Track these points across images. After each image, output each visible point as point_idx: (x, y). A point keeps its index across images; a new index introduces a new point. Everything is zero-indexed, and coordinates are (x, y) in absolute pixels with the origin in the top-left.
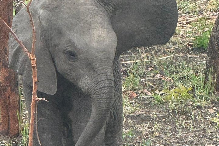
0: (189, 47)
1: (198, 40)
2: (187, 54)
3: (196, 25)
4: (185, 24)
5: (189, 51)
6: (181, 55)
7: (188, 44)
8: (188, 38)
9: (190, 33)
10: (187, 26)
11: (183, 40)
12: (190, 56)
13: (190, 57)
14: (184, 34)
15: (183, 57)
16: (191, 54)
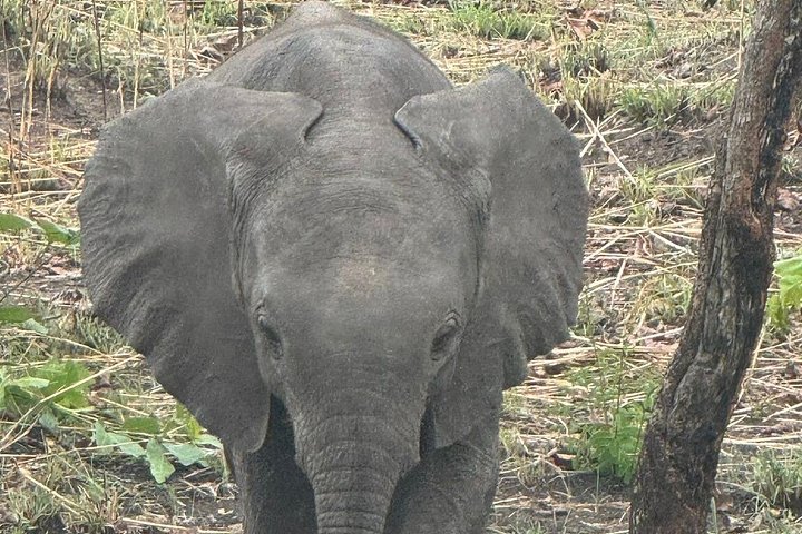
0: (559, 470)
1: (597, 441)
2: (549, 499)
3: (589, 381)
4: (541, 372)
5: (555, 485)
6: (525, 504)
7: (554, 456)
8: (555, 434)
9: (561, 413)
10: (548, 381)
11: (532, 439)
12: (560, 507)
13: (559, 514)
14: (535, 417)
15: (531, 511)
16: (564, 499)
